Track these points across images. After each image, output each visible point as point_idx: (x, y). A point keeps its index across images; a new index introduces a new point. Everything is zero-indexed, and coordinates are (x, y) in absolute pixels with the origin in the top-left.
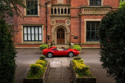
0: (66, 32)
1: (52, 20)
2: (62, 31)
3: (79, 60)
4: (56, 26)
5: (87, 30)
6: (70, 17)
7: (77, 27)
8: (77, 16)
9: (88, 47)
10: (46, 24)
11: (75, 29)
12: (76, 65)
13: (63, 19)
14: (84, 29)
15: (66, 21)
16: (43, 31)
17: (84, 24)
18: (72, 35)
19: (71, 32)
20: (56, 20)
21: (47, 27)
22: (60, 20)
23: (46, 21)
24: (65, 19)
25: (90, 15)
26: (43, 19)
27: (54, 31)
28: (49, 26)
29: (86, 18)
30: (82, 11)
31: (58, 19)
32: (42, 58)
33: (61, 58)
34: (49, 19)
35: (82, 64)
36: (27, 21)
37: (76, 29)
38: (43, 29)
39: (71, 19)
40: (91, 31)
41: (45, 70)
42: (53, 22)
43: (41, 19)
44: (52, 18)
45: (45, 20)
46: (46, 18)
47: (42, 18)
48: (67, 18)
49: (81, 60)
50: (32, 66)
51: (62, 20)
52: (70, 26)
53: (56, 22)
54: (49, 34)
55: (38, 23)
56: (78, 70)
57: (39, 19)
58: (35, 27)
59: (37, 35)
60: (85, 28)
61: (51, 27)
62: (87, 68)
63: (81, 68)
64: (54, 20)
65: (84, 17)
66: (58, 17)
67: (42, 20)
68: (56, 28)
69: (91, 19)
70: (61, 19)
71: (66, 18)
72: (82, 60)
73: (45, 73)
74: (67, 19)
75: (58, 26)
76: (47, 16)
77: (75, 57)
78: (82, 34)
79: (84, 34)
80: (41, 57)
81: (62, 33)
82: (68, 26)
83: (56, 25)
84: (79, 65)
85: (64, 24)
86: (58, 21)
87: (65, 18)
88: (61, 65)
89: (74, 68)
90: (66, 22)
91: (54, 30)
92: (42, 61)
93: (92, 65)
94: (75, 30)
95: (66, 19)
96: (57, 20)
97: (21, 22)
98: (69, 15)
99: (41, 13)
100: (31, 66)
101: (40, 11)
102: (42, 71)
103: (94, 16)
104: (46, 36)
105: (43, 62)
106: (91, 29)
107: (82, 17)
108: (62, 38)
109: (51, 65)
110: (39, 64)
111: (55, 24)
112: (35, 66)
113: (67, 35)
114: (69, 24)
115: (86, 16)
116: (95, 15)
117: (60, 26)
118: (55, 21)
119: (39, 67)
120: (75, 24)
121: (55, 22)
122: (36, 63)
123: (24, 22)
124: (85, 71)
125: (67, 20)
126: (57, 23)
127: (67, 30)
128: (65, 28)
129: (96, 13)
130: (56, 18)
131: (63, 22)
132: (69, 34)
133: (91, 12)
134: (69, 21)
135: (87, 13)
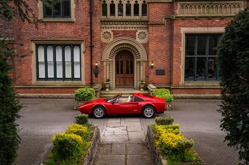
0: (138, 60)
1: (105, 30)
3: (170, 126)
4: (114, 45)
5: (186, 54)
6: (147, 24)
7: (162, 48)
8: (164, 21)
9: (190, 95)
10: (89, 40)
11: (159, 51)
12: (161, 137)
13: (130, 28)
14: (180, 52)
15: (137, 33)
16: (83, 55)
17: (181, 41)
18: (152, 67)
19: (150, 60)
20: (113, 29)
21: (92, 47)
22: (123, 29)
23: (91, 32)
24: (135, 28)
25: (196, 18)
26: (82, 29)
27: (108, 57)
28: (97, 46)
29: (185, 26)
30: (175, 8)
31: (120, 28)
32: (82, 121)
33: (127, 120)
34: (97, 28)
35: (176, 134)
36: (46, 31)
37: (162, 51)
38: (84, 52)
39: (150, 28)
40: (196, 56)
41: (89, 149)
42: (108, 35)
43: (78, 27)
44: (103, 26)
45: (89, 30)
46: (91, 26)
47: (80, 27)
48: (140, 26)
49: (174, 125)
50: (57, 140)
51: (128, 29)
52: (146, 46)
53: (114, 34)
54: (96, 63)
55: (71, 37)
56: (166, 148)
57: (73, 27)
58: (64, 46)
59: (68, 65)
60: (183, 49)
61: (103, 46)
62: (188, 146)
63: (174, 144)
64: (110, 30)
65: (181, 23)
66: (118, 24)
67: (80, 31)
68: (114, 48)
69: (196, 28)
70: (125, 28)
71: (138, 26)
72: (177, 125)
73: (89, 155)
74: (140, 28)
75: (119, 45)
76: (93, 20)
77: (158, 118)
78: (175, 63)
79: (180, 63)
80: (78, 117)
81: (127, 62)
82: (143, 44)
83: (113, 43)
84: (168, 136)
85: (133, 39)
86: (118, 34)
87: (135, 26)
88: (126, 137)
89: (157, 143)
90: (137, 36)
91: (109, 54)
92: (81, 126)
93: (200, 137)
94: (159, 53)
95: (138, 28)
96: (115, 29)
97: (30, 34)
98: (145, 18)
99: (80, 13)
100: (54, 138)
101: (77, 9)
102: (82, 152)
103: (205, 20)
104: (90, 67)
105: (84, 129)
106: (196, 51)
107: (175, 24)
109: (101, 135)
110: (74, 133)
112: (66, 140)
113: (138, 67)
114: (144, 41)
115: (186, 22)
116: (208, 17)
117: (123, 44)
118: (112, 33)
119: (73, 140)
120: (158, 40)
121: (112, 36)
122: (66, 133)
123: (38, 34)
124: (183, 152)
125: (139, 31)
126: (117, 37)
127: (141, 54)
128: (135, 48)
129: (208, 13)
130: (114, 26)
131: (130, 35)
132: (144, 64)
133: (197, 12)
134: (144, 33)
135: (187, 13)
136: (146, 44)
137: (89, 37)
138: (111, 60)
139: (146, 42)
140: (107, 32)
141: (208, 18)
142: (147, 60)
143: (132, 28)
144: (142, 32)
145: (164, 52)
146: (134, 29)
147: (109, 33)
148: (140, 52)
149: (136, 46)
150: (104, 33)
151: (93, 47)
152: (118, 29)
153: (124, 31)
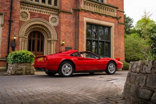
0: (49, 39)
1: (23, 10)
2: (39, 37)
4: (30, 25)
7: (70, 31)
8: (72, 11)
11: (68, 33)
13: (44, 12)
15: (50, 18)
18: (63, 45)
20: (30, 11)
21: (10, 22)
22: (39, 12)
24: (49, 13)
25: (92, 13)
26: (2, 3)
27: (24, 34)
28: (16, 21)
29: (86, 17)
30: (80, 3)
31: (36, 11)
34: (17, 5)
37: (70, 33)
42: (25, 15)
44: (22, 6)
46: (12, 3)
48: (53, 12)
51: (43, 13)
53: (31, 15)
60: (85, 33)
65: (84, 14)
66: (35, 7)
68: (29, 27)
69: (93, 19)
71: (51, 12)
74: (53, 14)
75: (34, 25)
82: (54, 27)
83: (29, 22)
85: (46, 22)
86: (34, 15)
87: (49, 11)
90: (50, 20)
91: (24, 32)
94: (68, 35)
96: (32, 11)
98: (56, 7)
103: (98, 15)
107: (81, 14)
108: (38, 50)
111: (29, 19)
113: (49, 45)
114: (56, 24)
115: (87, 14)
118: (29, 14)
120: (67, 25)
121: (29, 16)
125: (52, 16)
126: (33, 18)
127: (52, 34)
129: (99, 11)
130: (31, 8)
131: (45, 18)
132: (55, 43)
133: (93, 9)
134: (56, 18)
135: (88, 8)
136: (56, 27)
137: (9, 12)
138: (26, 37)
139: (57, 26)
140: (24, 12)
141: (99, 14)
142: (57, 40)
143: (46, 13)
144: (54, 17)
145: (72, 34)
146: (47, 14)
147: (26, 13)
148: (52, 33)
149: (49, 28)
150: (22, 12)
151: (12, 21)
152: (34, 12)
153: (39, 14)
